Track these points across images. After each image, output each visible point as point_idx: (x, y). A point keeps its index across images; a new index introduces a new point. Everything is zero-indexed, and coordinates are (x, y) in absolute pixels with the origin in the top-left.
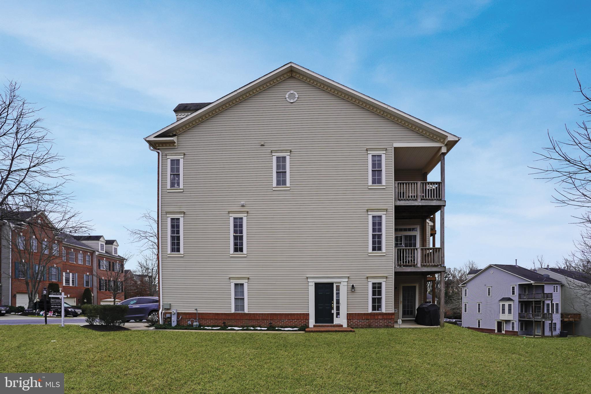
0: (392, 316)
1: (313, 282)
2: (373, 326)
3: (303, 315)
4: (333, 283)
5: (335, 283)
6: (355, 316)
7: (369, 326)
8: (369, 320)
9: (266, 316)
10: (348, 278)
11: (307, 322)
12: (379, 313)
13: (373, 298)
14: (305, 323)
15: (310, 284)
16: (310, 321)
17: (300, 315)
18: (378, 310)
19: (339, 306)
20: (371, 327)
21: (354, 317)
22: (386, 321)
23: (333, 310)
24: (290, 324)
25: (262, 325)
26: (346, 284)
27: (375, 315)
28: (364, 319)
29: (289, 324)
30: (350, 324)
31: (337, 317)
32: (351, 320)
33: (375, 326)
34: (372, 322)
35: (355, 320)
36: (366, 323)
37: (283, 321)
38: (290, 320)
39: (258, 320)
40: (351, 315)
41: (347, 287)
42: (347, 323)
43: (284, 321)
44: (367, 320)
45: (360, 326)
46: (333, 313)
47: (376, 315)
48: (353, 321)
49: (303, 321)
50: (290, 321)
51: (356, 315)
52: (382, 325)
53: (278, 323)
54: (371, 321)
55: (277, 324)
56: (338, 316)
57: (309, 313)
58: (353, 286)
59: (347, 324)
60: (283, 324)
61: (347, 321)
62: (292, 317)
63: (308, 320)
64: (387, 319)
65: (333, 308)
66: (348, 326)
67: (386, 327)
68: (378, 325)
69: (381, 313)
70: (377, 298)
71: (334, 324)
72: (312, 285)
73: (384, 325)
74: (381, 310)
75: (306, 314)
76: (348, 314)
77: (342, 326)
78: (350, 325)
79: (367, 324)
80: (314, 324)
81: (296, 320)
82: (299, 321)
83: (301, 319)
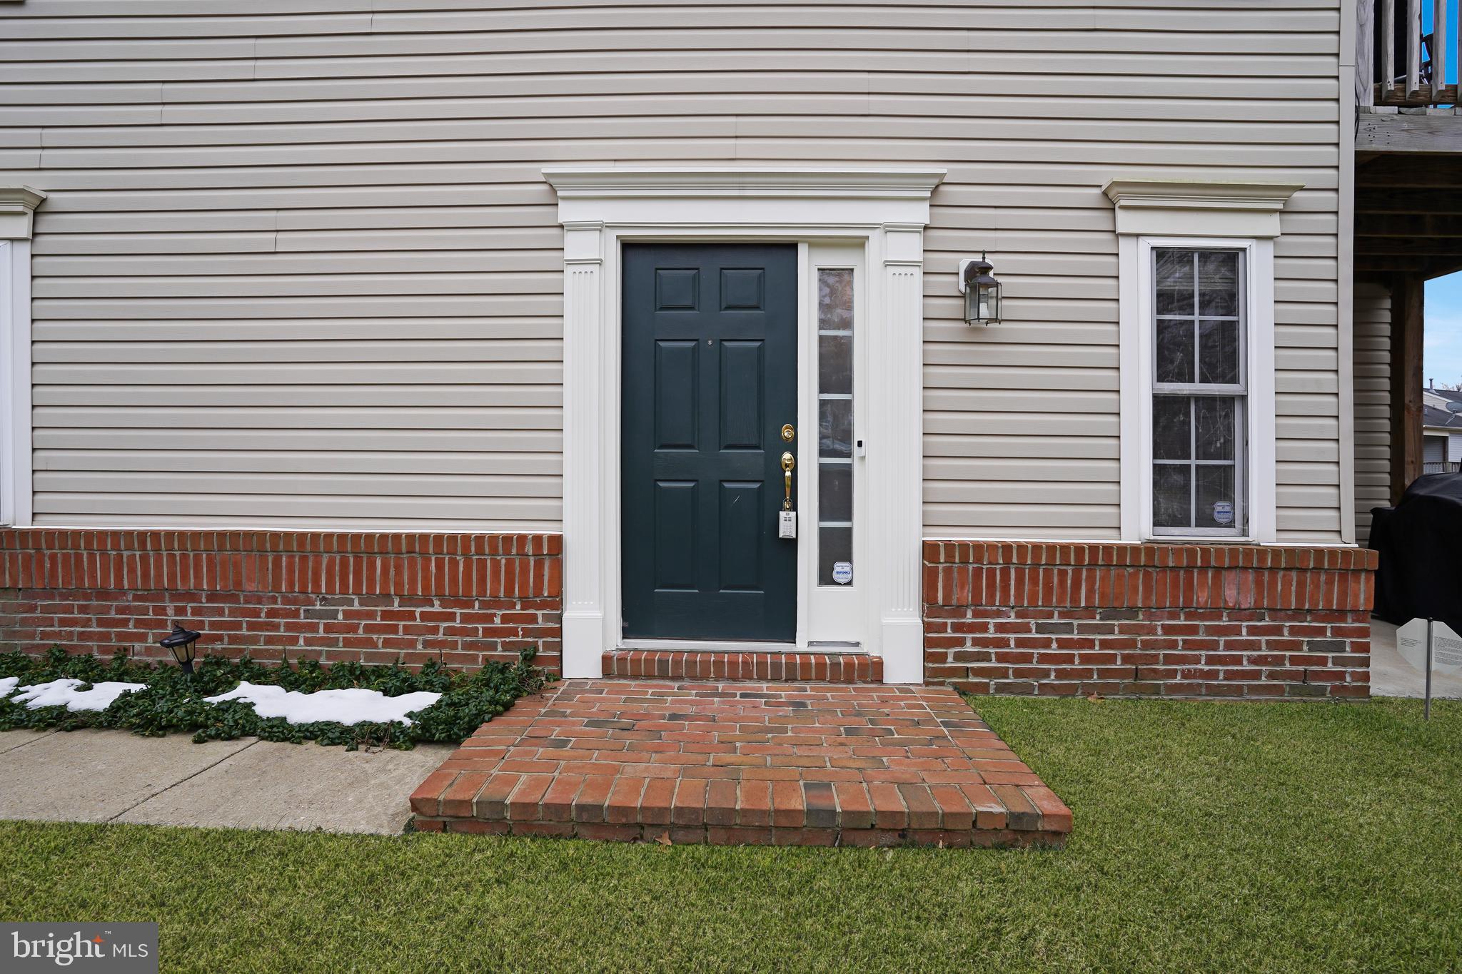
0: (1351, 585)
1: (601, 227)
2: (1172, 674)
3: (507, 552)
4: (791, 247)
5: (815, 243)
6: (1005, 572)
7: (1136, 674)
8: (1132, 612)
9: (172, 557)
10: (935, 190)
11: (541, 624)
12: (1220, 549)
13: (1161, 403)
14: (526, 633)
15: (576, 246)
16: (567, 615)
17: (480, 551)
18: (1206, 520)
19: (846, 475)
20: (1156, 690)
21: (991, 585)
22: (1293, 630)
23: (794, 508)
24: (387, 643)
25: (138, 646)
26: (911, 248)
27: (1189, 569)
28: (1089, 611)
29: (379, 638)
30: (951, 651)
31: (826, 578)
32: (959, 610)
33: (1186, 675)
34: (1160, 636)
35: (998, 614)
36: (1104, 644)
37: (320, 614)
38: (386, 597)
39: (104, 594)
40: (965, 561)
41: (925, 284)
42: (927, 642)
43: (334, 615)
44: (1112, 613)
45: (1046, 674)
46: (792, 544)
47: (1204, 569)
48: (984, 627)
49: (505, 619)
50: (385, 615)
51: (1008, 561)
52: (1256, 675)
53: (282, 632)
54: (1152, 630)
55: (269, 640)
56: (839, 567)
57: (569, 532)
58: (978, 276)
59: (927, 657)
60: (322, 641)
61: (928, 627)
62: (398, 568)
63: (556, 601)
64: (1298, 613)
65: (788, 495)
66: (935, 670)
67: (1294, 690)
68: (1213, 675)
69: (1233, 550)
70: (1200, 399)
71: (801, 645)
72: (600, 263)
73: (1272, 675)
74: (1231, 524)
75: (529, 549)
76: (929, 550)
77: (871, 670)
78: (950, 663)
79: (1112, 659)
80: (615, 641)
81: (437, 608)
82: (466, 618)
83: (482, 592)
